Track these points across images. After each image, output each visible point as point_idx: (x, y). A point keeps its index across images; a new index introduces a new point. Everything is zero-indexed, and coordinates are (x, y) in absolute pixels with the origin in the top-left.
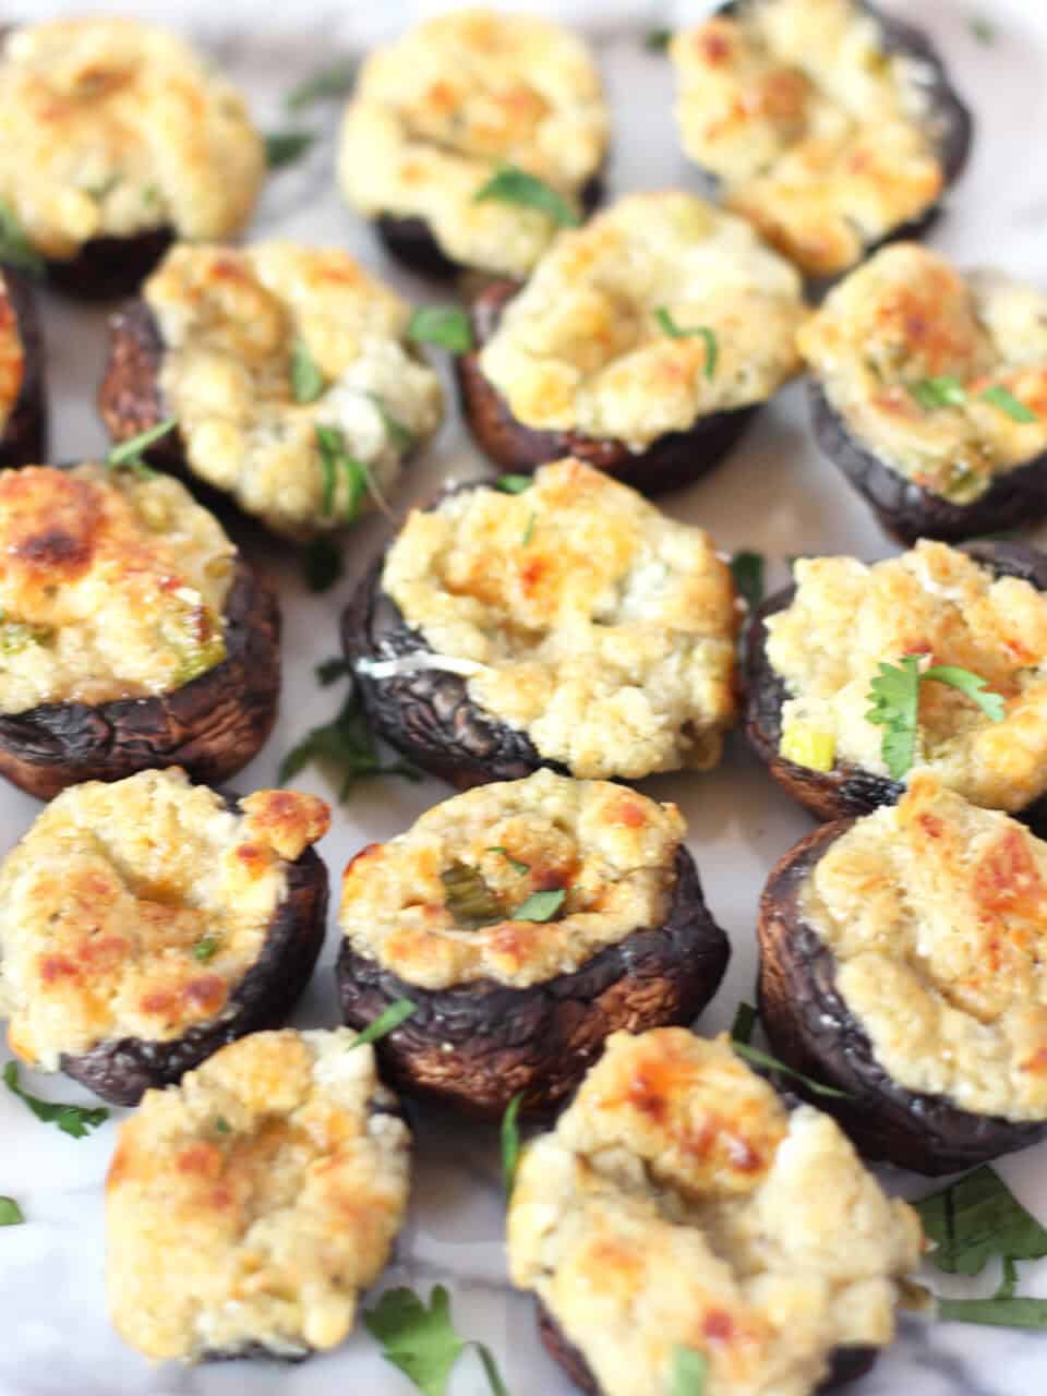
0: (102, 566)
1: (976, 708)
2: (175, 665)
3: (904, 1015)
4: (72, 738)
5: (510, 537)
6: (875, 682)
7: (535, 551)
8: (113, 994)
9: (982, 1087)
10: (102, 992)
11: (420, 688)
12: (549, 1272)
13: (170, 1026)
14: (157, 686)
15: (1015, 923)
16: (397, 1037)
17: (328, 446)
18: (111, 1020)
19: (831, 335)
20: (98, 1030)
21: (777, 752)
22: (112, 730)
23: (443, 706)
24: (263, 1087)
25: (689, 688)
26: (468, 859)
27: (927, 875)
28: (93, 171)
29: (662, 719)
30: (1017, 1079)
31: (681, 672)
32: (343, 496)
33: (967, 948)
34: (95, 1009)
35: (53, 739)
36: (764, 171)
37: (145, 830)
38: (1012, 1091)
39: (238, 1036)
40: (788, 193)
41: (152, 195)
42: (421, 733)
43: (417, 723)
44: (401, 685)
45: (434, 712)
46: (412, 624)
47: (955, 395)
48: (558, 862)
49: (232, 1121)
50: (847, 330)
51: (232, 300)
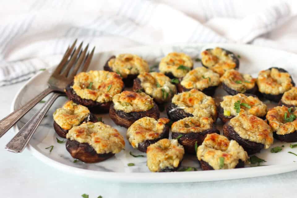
0: (137, 98)
1: (248, 108)
2: (148, 107)
3: (243, 131)
4: (135, 116)
5: (187, 96)
6: (235, 104)
7: (190, 97)
8: (145, 135)
9: (253, 137)
10: (144, 134)
11: (178, 111)
12: (202, 156)
13: (153, 137)
14: (145, 110)
15: (255, 123)
16: (181, 139)
17: (163, 91)
18: (145, 138)
19: (225, 77)
20: (144, 138)
21: (223, 114)
22: (140, 115)
23: (181, 113)
24: (165, 143)
25: (211, 111)
26: (187, 123)
27: (244, 120)
28: (129, 66)
29: (208, 112)
30: (257, 137)
31: (210, 109)
32: (165, 97)
33: (250, 126)
34: (143, 136)
35: (133, 116)
36: (213, 66)
37: (146, 122)
38: (257, 138)
39: (161, 139)
40: (217, 68)
41: (136, 69)
42: (178, 116)
43: (178, 115)
44: (175, 111)
45: (180, 113)
46: (176, 105)
47: (241, 82)
48: (198, 124)
49: (161, 146)
50: (226, 76)
51: (148, 78)
